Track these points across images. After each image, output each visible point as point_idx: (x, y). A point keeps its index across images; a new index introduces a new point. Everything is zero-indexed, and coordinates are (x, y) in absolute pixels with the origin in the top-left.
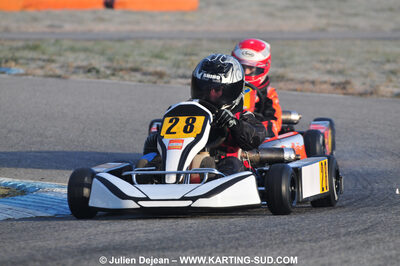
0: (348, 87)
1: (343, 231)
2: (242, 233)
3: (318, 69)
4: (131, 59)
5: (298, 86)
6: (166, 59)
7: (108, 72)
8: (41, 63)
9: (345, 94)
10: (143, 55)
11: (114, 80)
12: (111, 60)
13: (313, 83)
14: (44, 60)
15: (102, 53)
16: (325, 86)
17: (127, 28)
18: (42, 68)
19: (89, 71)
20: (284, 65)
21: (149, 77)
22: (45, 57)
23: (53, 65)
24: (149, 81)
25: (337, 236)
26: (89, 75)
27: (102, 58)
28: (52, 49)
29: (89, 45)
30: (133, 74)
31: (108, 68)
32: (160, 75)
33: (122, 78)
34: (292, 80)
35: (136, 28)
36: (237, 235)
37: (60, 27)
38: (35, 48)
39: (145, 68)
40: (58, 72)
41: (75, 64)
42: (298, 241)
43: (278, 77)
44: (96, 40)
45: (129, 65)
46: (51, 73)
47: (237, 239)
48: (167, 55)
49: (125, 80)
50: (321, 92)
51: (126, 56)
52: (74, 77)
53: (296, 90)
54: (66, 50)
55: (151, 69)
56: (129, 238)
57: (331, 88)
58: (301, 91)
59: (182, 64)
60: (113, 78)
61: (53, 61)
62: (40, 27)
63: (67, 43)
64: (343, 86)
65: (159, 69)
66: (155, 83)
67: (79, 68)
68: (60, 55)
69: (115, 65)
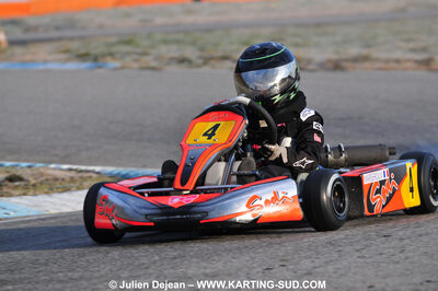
8: (136, 57)
13: (398, 61)
14: (138, 54)
15: (193, 43)
16: (409, 65)
18: (136, 61)
27: (193, 49)
29: (180, 36)
31: (200, 57)
34: (377, 60)
37: (151, 21)
38: (128, 42)
41: (168, 56)
43: (363, 58)
44: (186, 32)
45: (220, 54)
50: (406, 69)
51: (216, 45)
63: (159, 37)
67: (172, 59)
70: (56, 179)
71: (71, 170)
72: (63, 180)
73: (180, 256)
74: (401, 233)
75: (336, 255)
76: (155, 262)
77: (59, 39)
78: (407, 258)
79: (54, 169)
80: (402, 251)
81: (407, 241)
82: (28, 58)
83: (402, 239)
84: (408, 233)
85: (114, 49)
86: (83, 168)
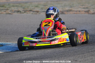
0: (89, 12)
2: (63, 53)
3: (81, 8)
4: (29, 8)
5: (75, 12)
6: (39, 7)
7: (23, 12)
9: (88, 14)
10: (32, 6)
11: (25, 14)
12: (24, 8)
19: (18, 12)
20: (71, 7)
21: (34, 13)
22: (6, 9)
23: (8, 11)
24: (35, 14)
25: (89, 52)
26: (18, 13)
28: (7, 6)
30: (30, 12)
32: (38, 12)
33: (27, 13)
36: (61, 54)
39: (33, 10)
40: (10, 12)
42: (78, 54)
46: (8, 13)
47: (62, 55)
48: (39, 6)
49: (28, 14)
52: (14, 14)
53: (75, 14)
54: (11, 6)
55: (35, 10)
56: (32, 56)
57: (85, 12)
58: (76, 14)
59: (43, 8)
60: (25, 13)
64: (88, 12)
65: (37, 10)
66: (36, 14)
68: (10, 8)
69: (25, 10)
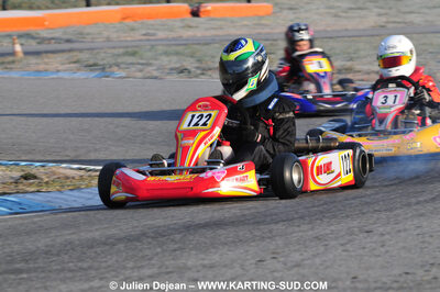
1: (413, 200)
8: (140, 66)
14: (142, 64)
15: (192, 56)
17: (213, 32)
18: (141, 71)
27: (192, 60)
29: (180, 48)
31: (198, 68)
35: (220, 32)
37: (154, 35)
38: (133, 54)
41: (169, 67)
43: (346, 69)
44: (186, 45)
61: (150, 65)
62: (137, 36)
63: (161, 49)
67: (172, 69)
70: (67, 178)
71: (80, 169)
72: (73, 178)
73: (180, 249)
74: (381, 229)
75: (322, 249)
76: (157, 254)
77: (70, 50)
78: (387, 252)
79: (65, 168)
80: (383, 246)
81: (387, 236)
82: (41, 67)
83: (382, 235)
84: (388, 229)
85: (119, 60)
86: (92, 167)
